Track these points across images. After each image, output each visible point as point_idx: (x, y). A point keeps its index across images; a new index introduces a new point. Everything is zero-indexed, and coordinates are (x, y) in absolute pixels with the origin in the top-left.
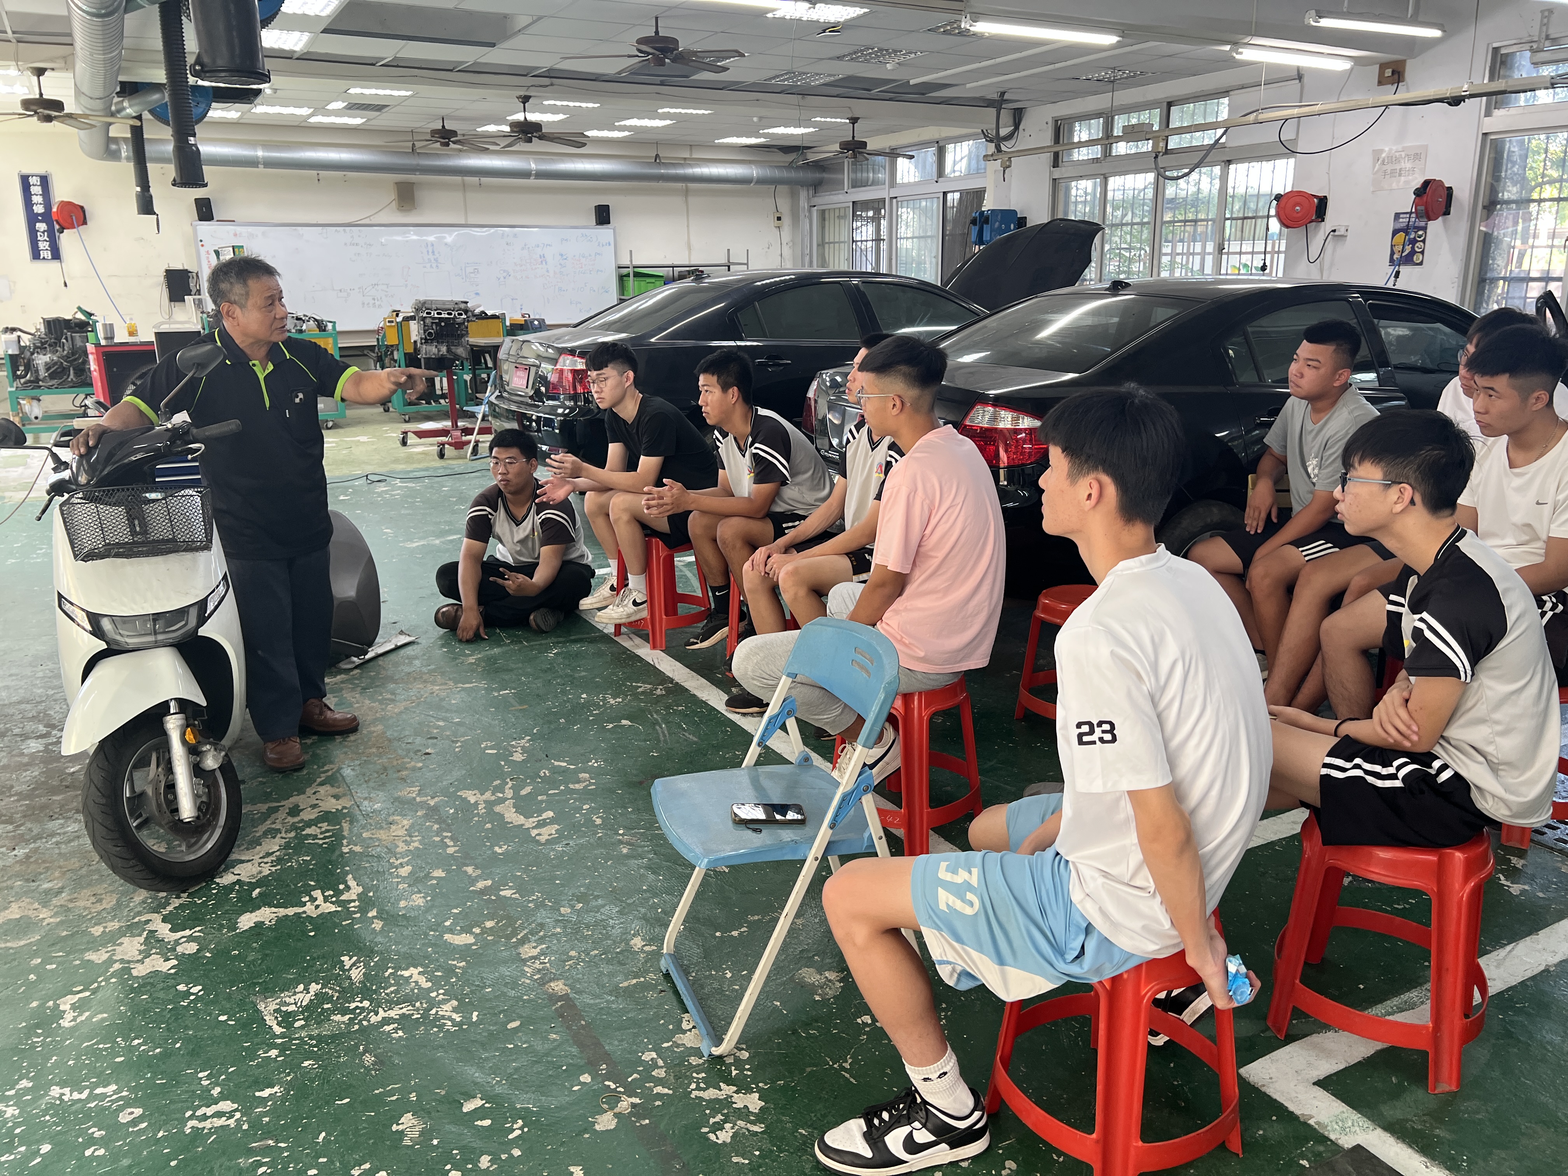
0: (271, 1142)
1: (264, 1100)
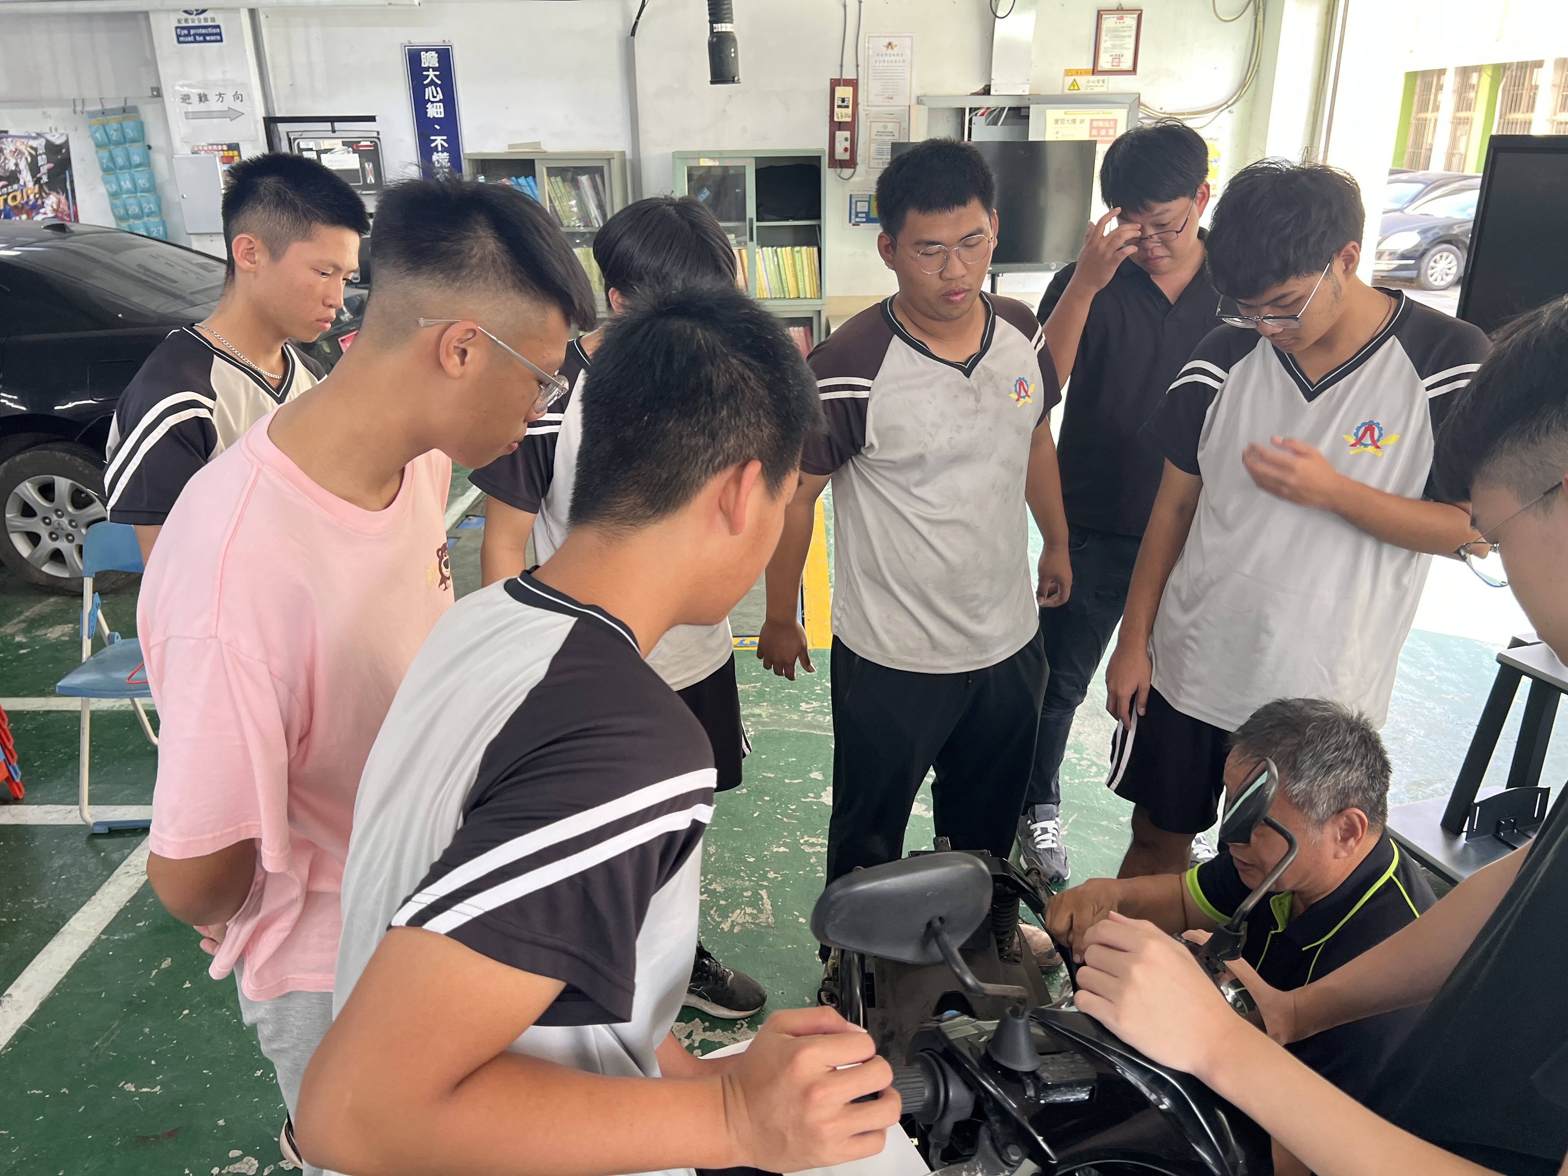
0: (785, 820)
1: (785, 845)
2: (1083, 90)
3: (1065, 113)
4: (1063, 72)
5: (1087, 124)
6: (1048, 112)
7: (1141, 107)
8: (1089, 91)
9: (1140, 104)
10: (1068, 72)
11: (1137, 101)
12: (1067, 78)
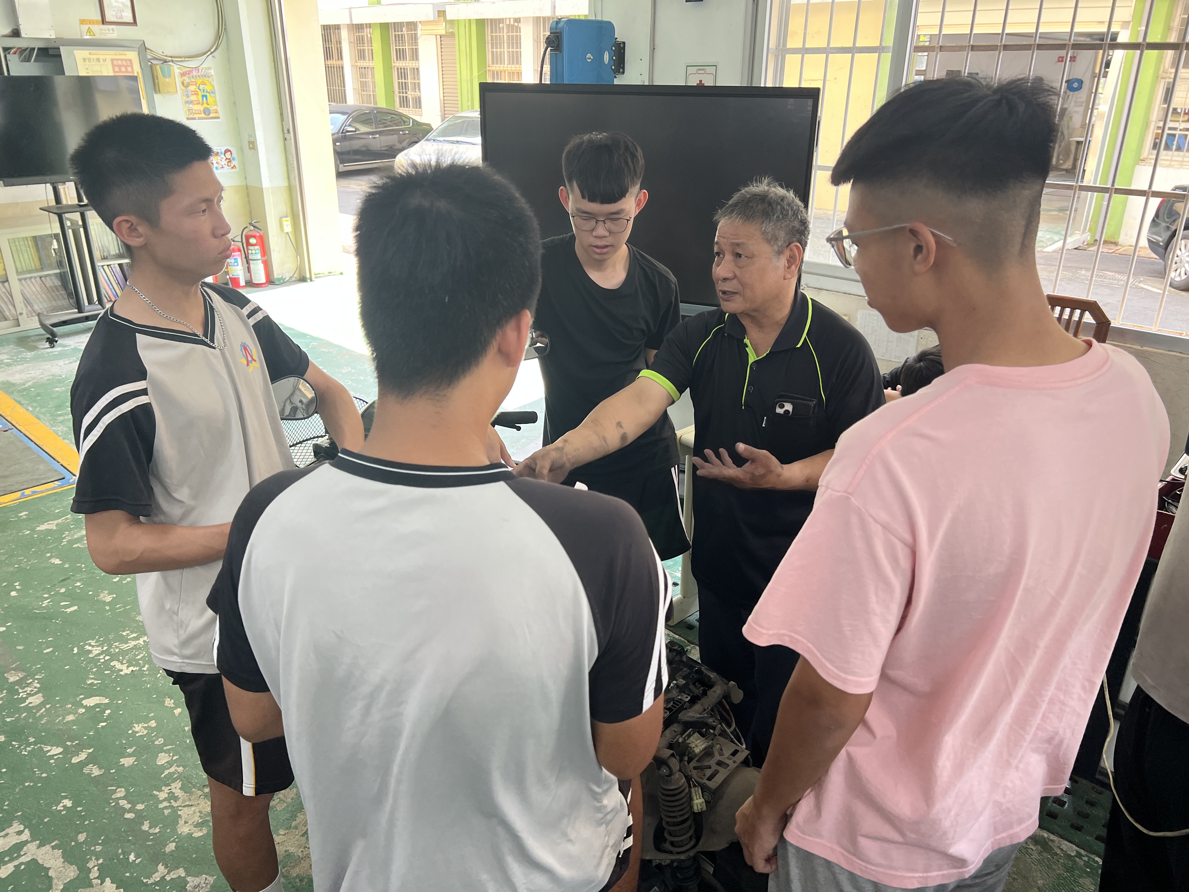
2: (98, 36)
3: (90, 54)
4: (78, 22)
5: (109, 63)
6: (75, 52)
7: (147, 51)
8: (103, 37)
9: (146, 48)
10: (82, 22)
11: (143, 45)
12: (82, 26)
